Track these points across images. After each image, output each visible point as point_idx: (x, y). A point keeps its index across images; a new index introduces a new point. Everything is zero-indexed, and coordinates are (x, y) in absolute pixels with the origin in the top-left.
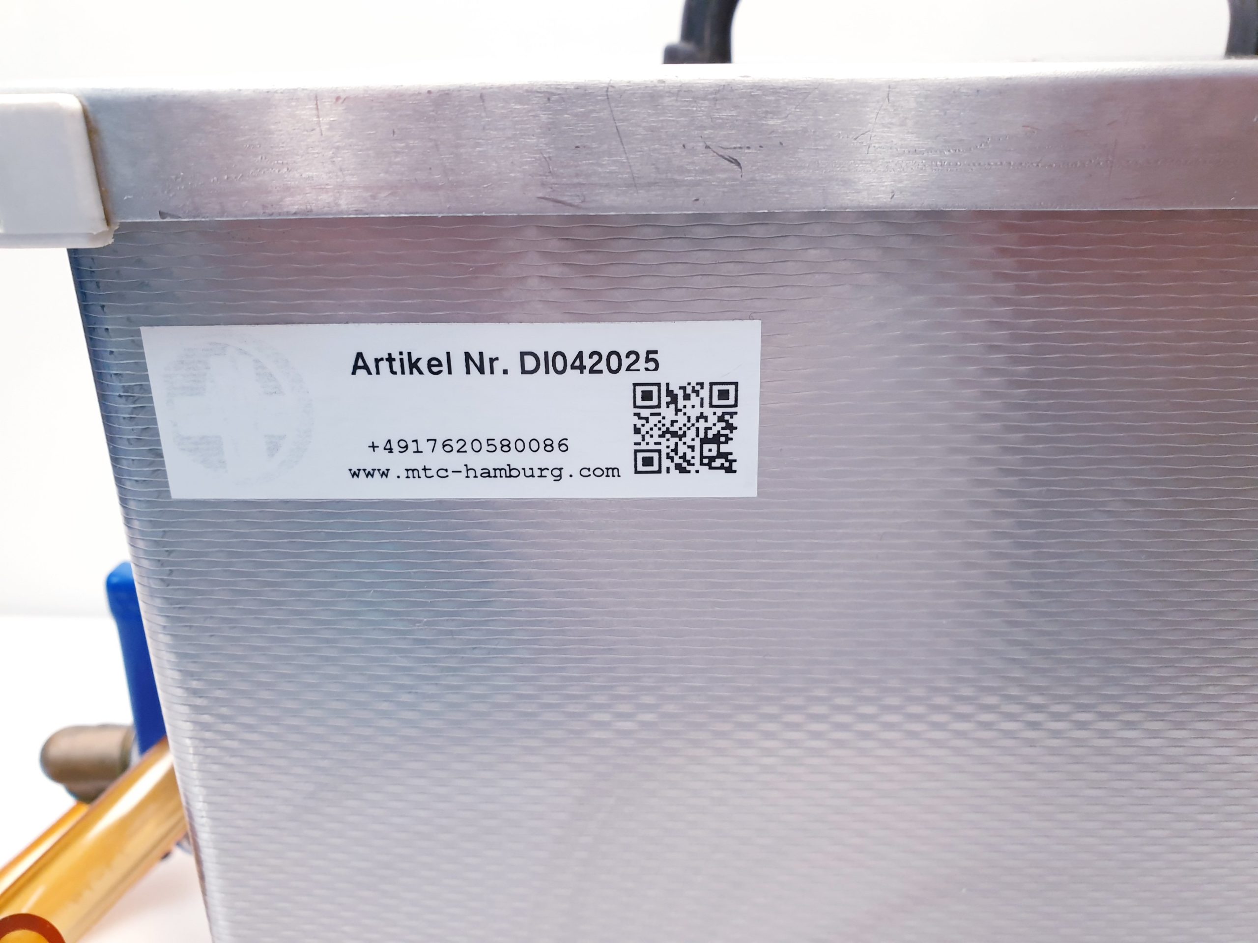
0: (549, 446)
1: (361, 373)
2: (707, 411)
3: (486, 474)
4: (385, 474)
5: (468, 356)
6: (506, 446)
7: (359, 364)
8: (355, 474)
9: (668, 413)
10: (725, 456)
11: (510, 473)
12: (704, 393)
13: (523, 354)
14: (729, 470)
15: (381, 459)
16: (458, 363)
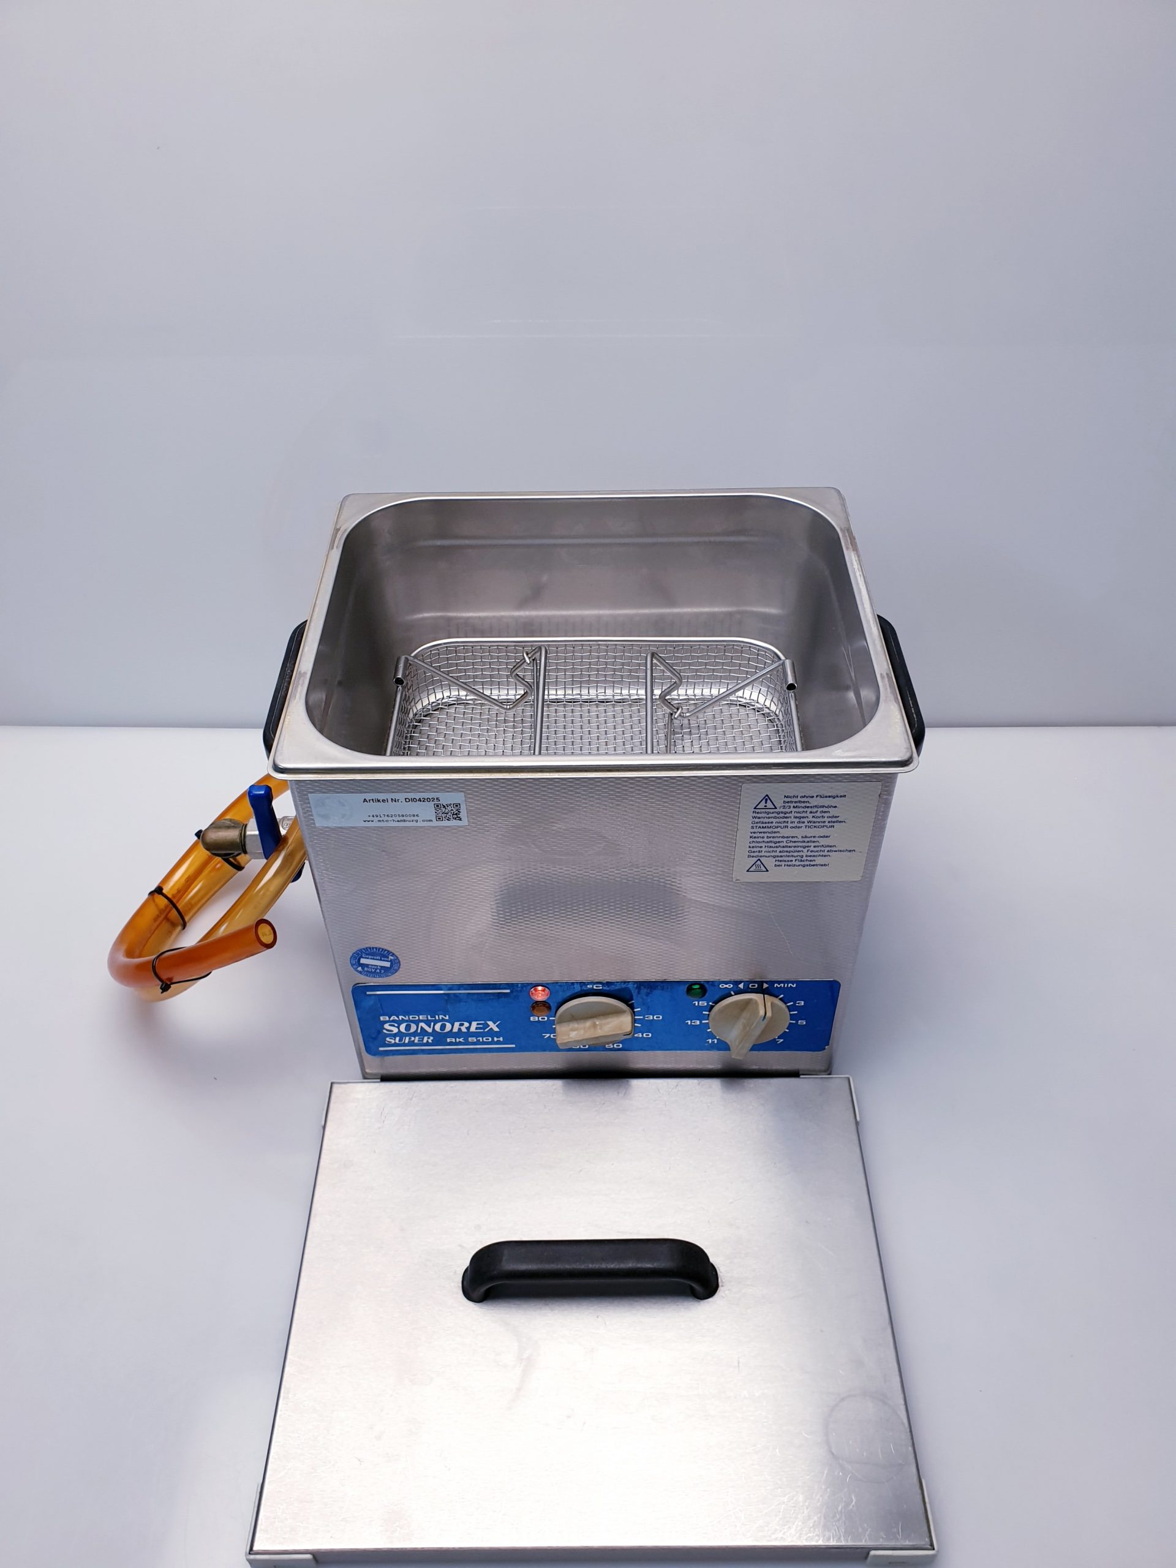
0: (414, 816)
1: (365, 802)
2: (453, 808)
3: (398, 821)
4: (373, 821)
5: (392, 799)
6: (403, 816)
7: (365, 800)
8: (365, 821)
9: (444, 809)
10: (459, 817)
11: (404, 821)
12: (452, 805)
13: (406, 799)
14: (460, 820)
15: (371, 818)
16: (390, 800)
